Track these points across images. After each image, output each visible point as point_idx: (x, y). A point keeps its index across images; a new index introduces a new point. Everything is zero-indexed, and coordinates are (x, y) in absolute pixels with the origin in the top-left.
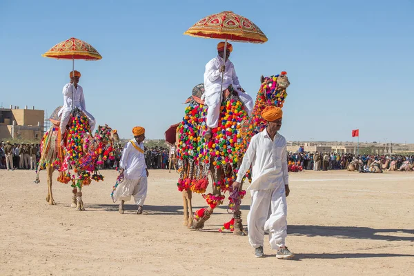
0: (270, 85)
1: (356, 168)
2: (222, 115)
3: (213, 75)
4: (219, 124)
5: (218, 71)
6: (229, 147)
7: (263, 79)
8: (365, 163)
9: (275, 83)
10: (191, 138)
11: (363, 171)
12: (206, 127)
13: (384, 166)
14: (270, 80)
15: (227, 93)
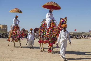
0: (63, 20)
1: (76, 38)
2: (50, 25)
3: (48, 16)
4: (50, 27)
5: (49, 15)
6: (51, 32)
7: (61, 19)
8: (78, 37)
9: (64, 20)
10: (42, 31)
11: (77, 38)
12: (47, 28)
13: (82, 37)
14: (63, 19)
15: (52, 21)
